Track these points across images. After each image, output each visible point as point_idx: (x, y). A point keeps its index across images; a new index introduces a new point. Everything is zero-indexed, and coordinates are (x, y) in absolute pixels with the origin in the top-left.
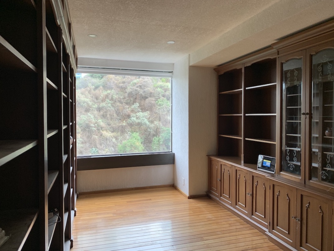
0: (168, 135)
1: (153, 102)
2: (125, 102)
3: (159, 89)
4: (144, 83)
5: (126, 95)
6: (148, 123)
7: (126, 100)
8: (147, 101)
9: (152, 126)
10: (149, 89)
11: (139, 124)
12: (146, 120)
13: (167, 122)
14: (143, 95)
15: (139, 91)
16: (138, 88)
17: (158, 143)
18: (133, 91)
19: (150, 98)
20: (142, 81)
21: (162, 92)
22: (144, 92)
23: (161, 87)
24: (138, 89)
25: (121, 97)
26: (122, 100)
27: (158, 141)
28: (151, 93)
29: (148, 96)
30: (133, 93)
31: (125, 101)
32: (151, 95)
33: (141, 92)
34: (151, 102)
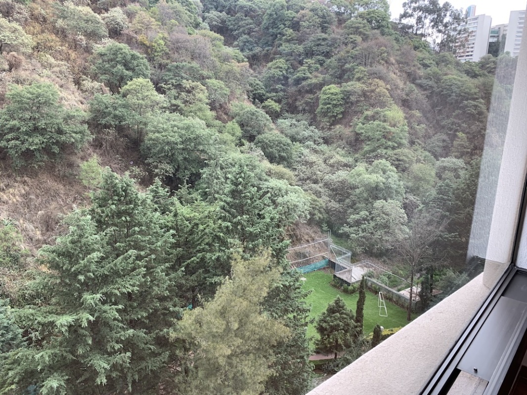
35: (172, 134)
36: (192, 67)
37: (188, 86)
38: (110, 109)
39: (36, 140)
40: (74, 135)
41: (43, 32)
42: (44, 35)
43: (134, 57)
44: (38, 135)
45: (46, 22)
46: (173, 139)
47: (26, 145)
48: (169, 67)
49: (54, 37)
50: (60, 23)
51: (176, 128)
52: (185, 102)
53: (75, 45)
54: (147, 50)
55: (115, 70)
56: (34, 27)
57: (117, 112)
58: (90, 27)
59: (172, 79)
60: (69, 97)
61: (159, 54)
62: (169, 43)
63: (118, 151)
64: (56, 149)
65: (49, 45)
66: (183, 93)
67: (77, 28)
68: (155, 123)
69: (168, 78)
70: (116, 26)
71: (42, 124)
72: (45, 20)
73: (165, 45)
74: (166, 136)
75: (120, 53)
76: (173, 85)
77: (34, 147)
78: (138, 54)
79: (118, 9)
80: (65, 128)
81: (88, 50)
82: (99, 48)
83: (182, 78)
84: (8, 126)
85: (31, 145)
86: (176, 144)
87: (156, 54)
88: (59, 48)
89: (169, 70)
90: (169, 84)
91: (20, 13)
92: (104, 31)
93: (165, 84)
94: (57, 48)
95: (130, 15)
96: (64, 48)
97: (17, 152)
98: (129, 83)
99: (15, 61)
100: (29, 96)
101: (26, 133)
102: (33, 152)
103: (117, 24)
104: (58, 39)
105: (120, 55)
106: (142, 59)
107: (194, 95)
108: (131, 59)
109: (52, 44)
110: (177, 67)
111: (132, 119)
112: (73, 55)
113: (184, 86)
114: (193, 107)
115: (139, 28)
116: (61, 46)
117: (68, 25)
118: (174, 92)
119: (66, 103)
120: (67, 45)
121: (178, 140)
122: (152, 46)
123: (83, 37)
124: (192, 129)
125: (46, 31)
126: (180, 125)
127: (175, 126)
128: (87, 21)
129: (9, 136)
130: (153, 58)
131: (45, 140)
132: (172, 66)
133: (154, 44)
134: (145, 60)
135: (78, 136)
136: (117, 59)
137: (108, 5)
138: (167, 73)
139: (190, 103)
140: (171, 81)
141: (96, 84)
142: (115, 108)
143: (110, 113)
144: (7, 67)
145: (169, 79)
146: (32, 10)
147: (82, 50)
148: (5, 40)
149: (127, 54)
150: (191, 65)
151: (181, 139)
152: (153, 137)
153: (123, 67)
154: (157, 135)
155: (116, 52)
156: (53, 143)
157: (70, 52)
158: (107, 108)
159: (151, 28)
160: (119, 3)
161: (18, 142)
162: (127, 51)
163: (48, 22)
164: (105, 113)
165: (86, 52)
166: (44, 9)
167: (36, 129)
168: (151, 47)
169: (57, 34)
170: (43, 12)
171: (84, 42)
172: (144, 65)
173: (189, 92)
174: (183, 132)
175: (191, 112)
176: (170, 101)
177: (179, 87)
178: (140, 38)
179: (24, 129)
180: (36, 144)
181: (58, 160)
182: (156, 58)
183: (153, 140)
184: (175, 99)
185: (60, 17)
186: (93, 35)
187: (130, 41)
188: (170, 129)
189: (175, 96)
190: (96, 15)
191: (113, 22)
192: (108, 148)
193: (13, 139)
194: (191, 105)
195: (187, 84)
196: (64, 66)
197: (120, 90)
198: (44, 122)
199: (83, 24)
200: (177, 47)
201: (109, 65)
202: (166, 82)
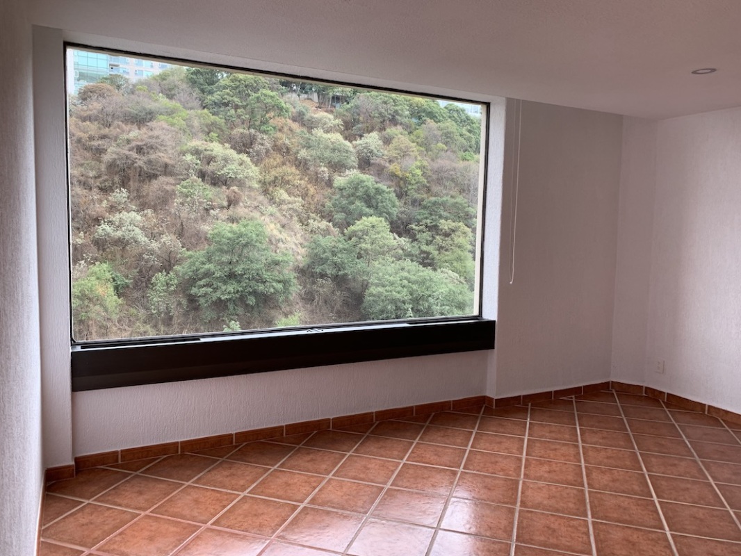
0: (189, 270)
1: (168, 188)
2: (99, 187)
3: (189, 157)
4: (150, 140)
5: (103, 167)
6: (143, 239)
7: (101, 179)
8: (155, 184)
9: (155, 245)
10: (161, 154)
11: (122, 243)
12: (137, 230)
13: (201, 238)
14: (145, 169)
15: (136, 158)
16: (131, 153)
17: (165, 288)
18: (119, 159)
19: (162, 179)
20: (146, 136)
21: (196, 164)
22: (150, 162)
23: (197, 152)
24: (134, 154)
25: (92, 174)
26: (92, 181)
27: (165, 284)
28: (166, 165)
29: (158, 173)
30: (118, 162)
31: (98, 184)
32: (167, 170)
33: (141, 162)
34: (165, 187)
35: (399, 288)
36: (456, 203)
37: (446, 228)
38: (328, 254)
39: (230, 288)
40: (274, 284)
41: (284, 164)
42: (284, 167)
43: (379, 191)
44: (234, 282)
45: (289, 152)
46: (398, 296)
47: (218, 294)
48: (425, 203)
49: (294, 169)
50: (303, 153)
51: (405, 282)
52: (440, 248)
53: (316, 179)
54: (399, 182)
55: (352, 207)
56: (274, 159)
57: (336, 258)
58: (336, 157)
59: (426, 218)
60: (289, 239)
61: (414, 187)
62: (429, 173)
63: (333, 308)
64: (252, 301)
65: (287, 179)
66: (438, 237)
67: (321, 159)
68: (381, 274)
69: (422, 217)
70: (369, 154)
71: (239, 269)
72: (288, 149)
73: (422, 175)
74: (391, 291)
75: (362, 187)
76: (427, 226)
77: (226, 297)
78: (385, 188)
79: (375, 135)
80: (266, 275)
81: (329, 183)
82: (339, 181)
83: (441, 217)
84: (202, 270)
85: (223, 294)
86: (404, 302)
87: (410, 187)
88: (297, 182)
89: (425, 207)
90: (422, 225)
91: (262, 144)
92: (353, 160)
93: (416, 225)
94: (295, 181)
95: (387, 141)
96: (302, 182)
97: (207, 301)
98: (358, 222)
99: (234, 196)
100: (230, 235)
101: (220, 279)
102: (225, 302)
103: (370, 152)
104: (298, 172)
105: (361, 189)
106: (389, 193)
107: (452, 240)
108: (376, 194)
109: (290, 177)
110: (435, 203)
111: (354, 268)
112: (312, 190)
113: (441, 227)
114: (448, 255)
115: (395, 155)
116: (301, 179)
117: (311, 156)
118: (426, 236)
119: (283, 246)
120: (306, 179)
121: (406, 298)
122: (406, 177)
123: (326, 169)
124: (428, 284)
125: (287, 163)
126: (413, 278)
127: (406, 278)
128: (334, 150)
129: (201, 283)
130: (406, 192)
131: (240, 289)
132: (429, 202)
133: (408, 175)
134: (393, 195)
135: (280, 286)
136: (358, 194)
137: (364, 130)
138: (422, 211)
139: (447, 250)
140: (425, 221)
141: (324, 224)
142: (334, 254)
143: (327, 259)
144: (225, 204)
145: (422, 219)
146: (276, 140)
147: (323, 183)
148: (229, 173)
149: (369, 188)
150: (455, 201)
151: (411, 297)
152: (374, 292)
153: (363, 204)
154: (380, 289)
155: (356, 185)
156: (250, 293)
157: (309, 186)
158: (325, 252)
159: (410, 155)
160: (377, 128)
161: (210, 290)
162: (369, 184)
163: (291, 152)
164: (322, 258)
165: (327, 186)
166: (289, 139)
167: (232, 276)
168: (404, 179)
169: (297, 167)
170: (287, 142)
171: (326, 175)
172: (390, 200)
173: (447, 235)
174: (415, 287)
175: (446, 261)
176: (419, 247)
177: (434, 228)
178: (391, 167)
179: (218, 274)
180: (229, 293)
181: (256, 314)
182: (409, 192)
183: (374, 296)
184: (427, 245)
185: (303, 147)
186: (338, 167)
187: (380, 172)
188: (398, 282)
189: (427, 241)
190: (347, 143)
191: (365, 150)
192: (320, 304)
193: (204, 286)
194: (447, 253)
195: (445, 225)
196: (298, 203)
197: (345, 231)
198: (242, 266)
199: (327, 154)
200: (439, 177)
201: (347, 202)
202: (418, 222)
